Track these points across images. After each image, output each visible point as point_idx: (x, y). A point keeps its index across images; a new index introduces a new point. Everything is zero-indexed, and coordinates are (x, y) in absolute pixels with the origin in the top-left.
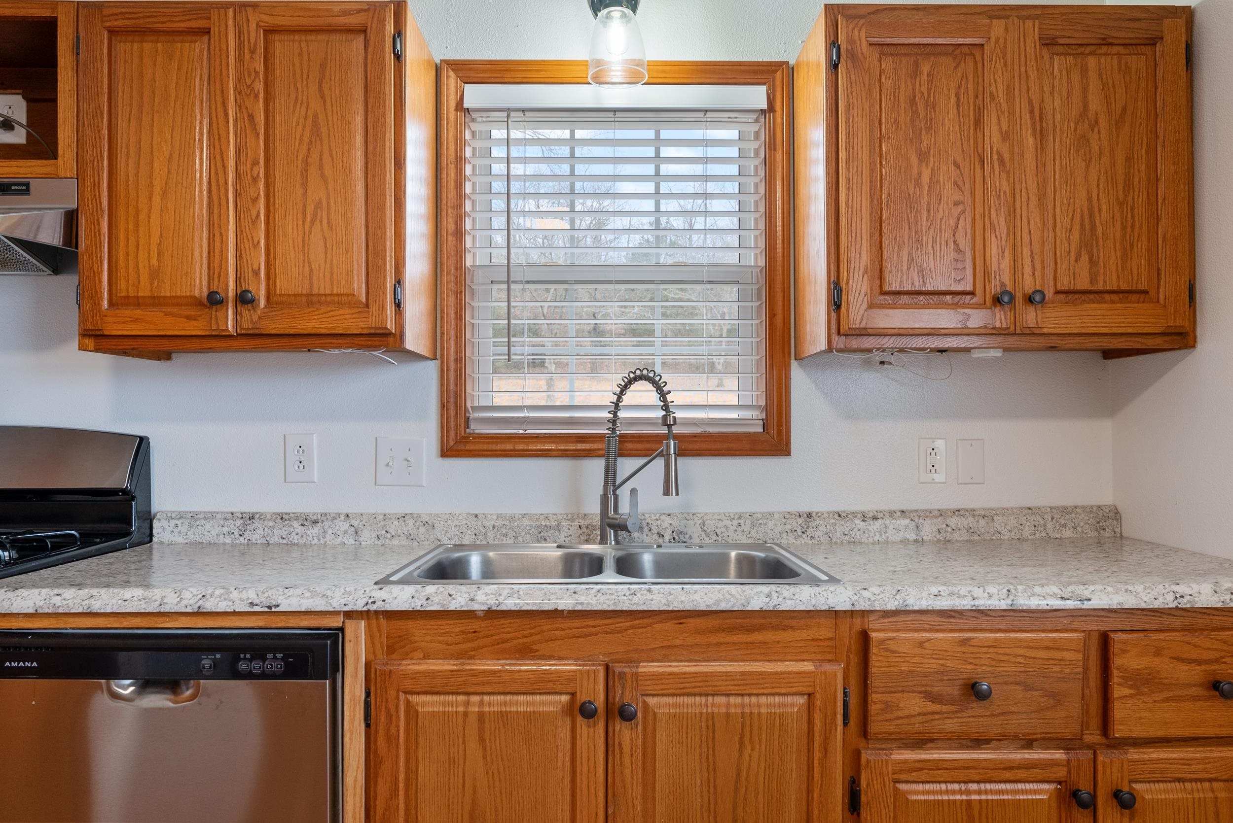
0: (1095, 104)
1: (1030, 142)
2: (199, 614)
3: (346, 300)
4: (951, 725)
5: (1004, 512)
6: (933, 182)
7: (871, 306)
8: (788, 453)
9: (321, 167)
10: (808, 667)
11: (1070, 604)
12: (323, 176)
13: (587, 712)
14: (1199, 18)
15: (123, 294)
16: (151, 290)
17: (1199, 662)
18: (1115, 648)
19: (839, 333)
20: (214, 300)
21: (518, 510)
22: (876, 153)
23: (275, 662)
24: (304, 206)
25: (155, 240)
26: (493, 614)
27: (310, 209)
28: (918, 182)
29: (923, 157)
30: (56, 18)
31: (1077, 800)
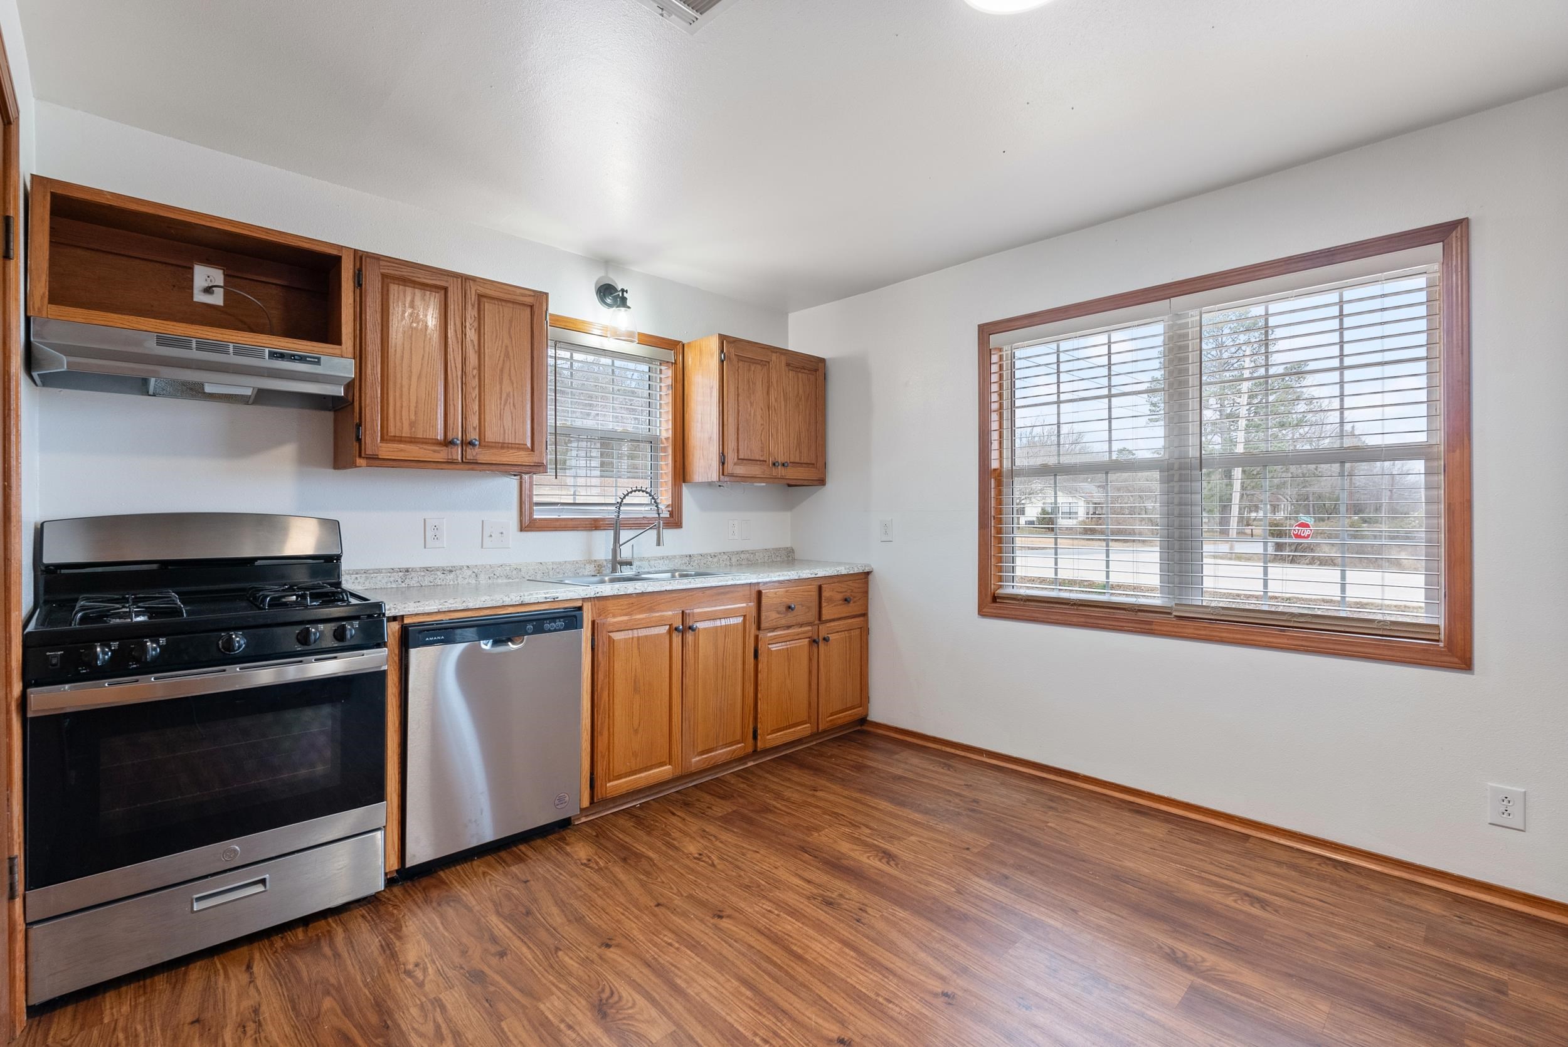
0: (801, 391)
1: (783, 403)
2: (522, 605)
3: (520, 447)
4: (783, 621)
5: (758, 551)
6: (754, 415)
7: (735, 464)
8: (681, 527)
9: (510, 375)
10: (744, 605)
11: (813, 576)
12: (510, 379)
13: (675, 630)
14: (828, 363)
15: (392, 434)
16: (411, 433)
17: (841, 592)
18: (823, 589)
19: (723, 475)
20: (448, 443)
21: (562, 560)
23: (560, 623)
24: (501, 394)
25: (413, 405)
27: (504, 396)
28: (750, 415)
29: (752, 404)
30: (340, 258)
31: (814, 642)
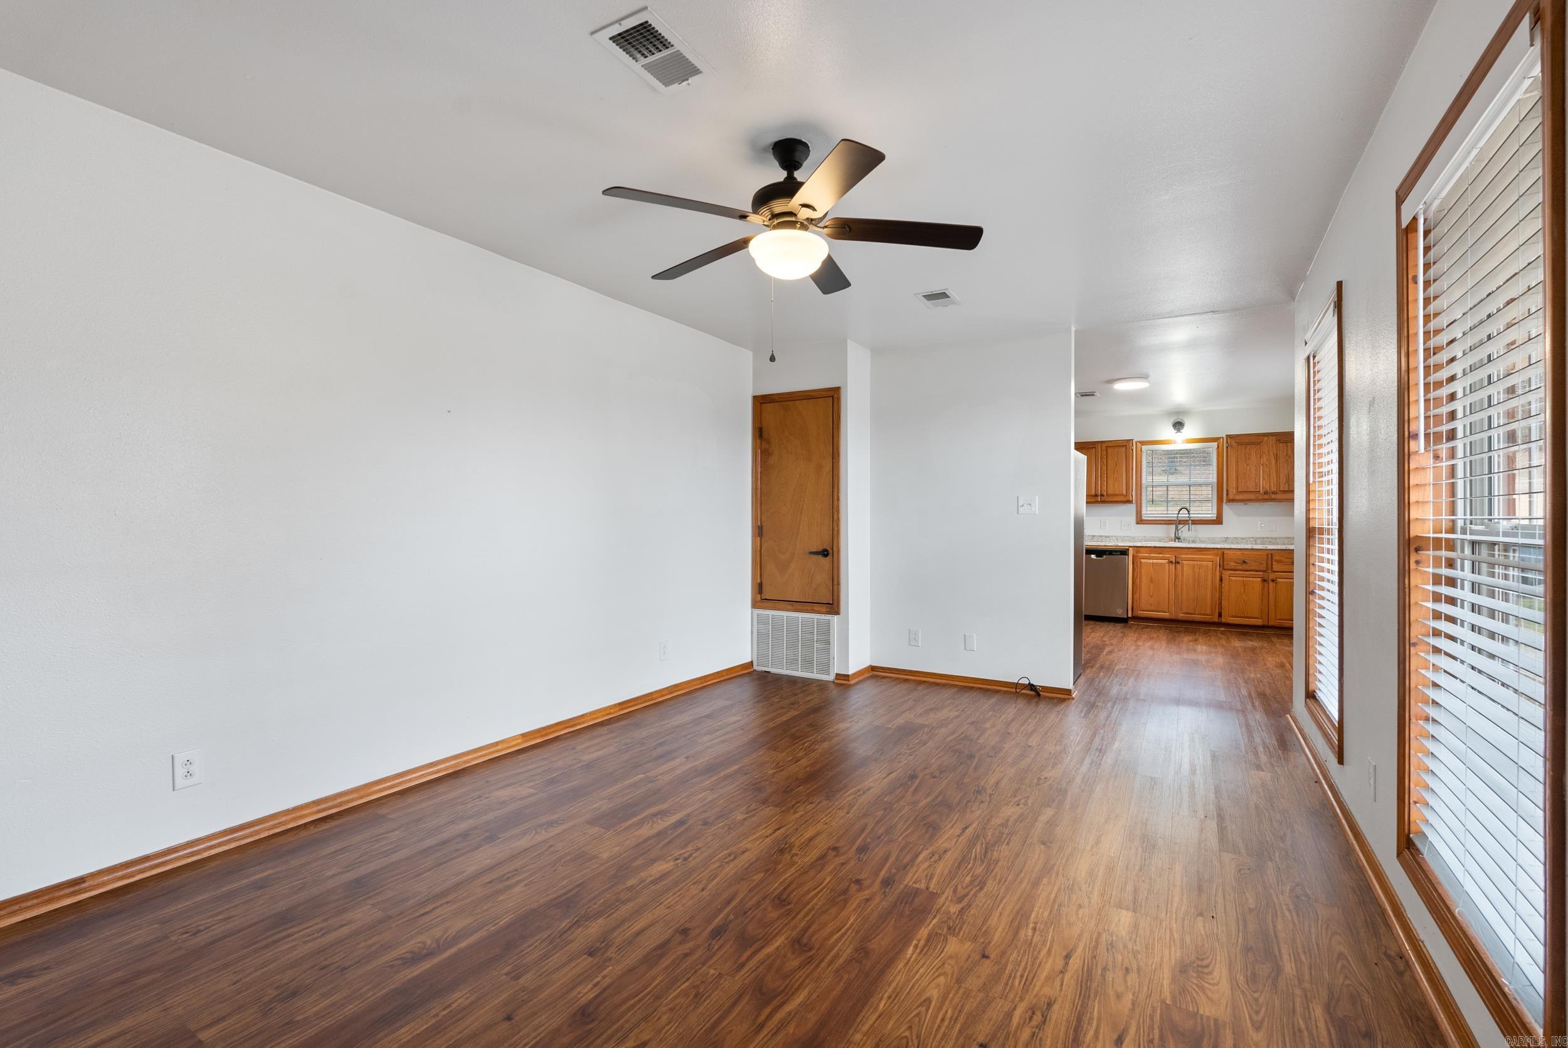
1: (1273, 461)
3: (1122, 495)
4: (1240, 568)
6: (1250, 469)
7: (1235, 494)
8: (1222, 524)
11: (1264, 548)
12: (1117, 472)
13: (1171, 562)
17: (1289, 558)
18: (1273, 555)
19: (1229, 499)
20: (1096, 495)
22: (1237, 462)
23: (1120, 554)
24: (1114, 478)
26: (1154, 547)
28: (1247, 470)
29: (1247, 465)
31: (1264, 581)
